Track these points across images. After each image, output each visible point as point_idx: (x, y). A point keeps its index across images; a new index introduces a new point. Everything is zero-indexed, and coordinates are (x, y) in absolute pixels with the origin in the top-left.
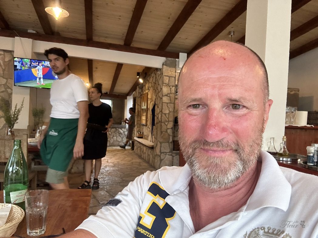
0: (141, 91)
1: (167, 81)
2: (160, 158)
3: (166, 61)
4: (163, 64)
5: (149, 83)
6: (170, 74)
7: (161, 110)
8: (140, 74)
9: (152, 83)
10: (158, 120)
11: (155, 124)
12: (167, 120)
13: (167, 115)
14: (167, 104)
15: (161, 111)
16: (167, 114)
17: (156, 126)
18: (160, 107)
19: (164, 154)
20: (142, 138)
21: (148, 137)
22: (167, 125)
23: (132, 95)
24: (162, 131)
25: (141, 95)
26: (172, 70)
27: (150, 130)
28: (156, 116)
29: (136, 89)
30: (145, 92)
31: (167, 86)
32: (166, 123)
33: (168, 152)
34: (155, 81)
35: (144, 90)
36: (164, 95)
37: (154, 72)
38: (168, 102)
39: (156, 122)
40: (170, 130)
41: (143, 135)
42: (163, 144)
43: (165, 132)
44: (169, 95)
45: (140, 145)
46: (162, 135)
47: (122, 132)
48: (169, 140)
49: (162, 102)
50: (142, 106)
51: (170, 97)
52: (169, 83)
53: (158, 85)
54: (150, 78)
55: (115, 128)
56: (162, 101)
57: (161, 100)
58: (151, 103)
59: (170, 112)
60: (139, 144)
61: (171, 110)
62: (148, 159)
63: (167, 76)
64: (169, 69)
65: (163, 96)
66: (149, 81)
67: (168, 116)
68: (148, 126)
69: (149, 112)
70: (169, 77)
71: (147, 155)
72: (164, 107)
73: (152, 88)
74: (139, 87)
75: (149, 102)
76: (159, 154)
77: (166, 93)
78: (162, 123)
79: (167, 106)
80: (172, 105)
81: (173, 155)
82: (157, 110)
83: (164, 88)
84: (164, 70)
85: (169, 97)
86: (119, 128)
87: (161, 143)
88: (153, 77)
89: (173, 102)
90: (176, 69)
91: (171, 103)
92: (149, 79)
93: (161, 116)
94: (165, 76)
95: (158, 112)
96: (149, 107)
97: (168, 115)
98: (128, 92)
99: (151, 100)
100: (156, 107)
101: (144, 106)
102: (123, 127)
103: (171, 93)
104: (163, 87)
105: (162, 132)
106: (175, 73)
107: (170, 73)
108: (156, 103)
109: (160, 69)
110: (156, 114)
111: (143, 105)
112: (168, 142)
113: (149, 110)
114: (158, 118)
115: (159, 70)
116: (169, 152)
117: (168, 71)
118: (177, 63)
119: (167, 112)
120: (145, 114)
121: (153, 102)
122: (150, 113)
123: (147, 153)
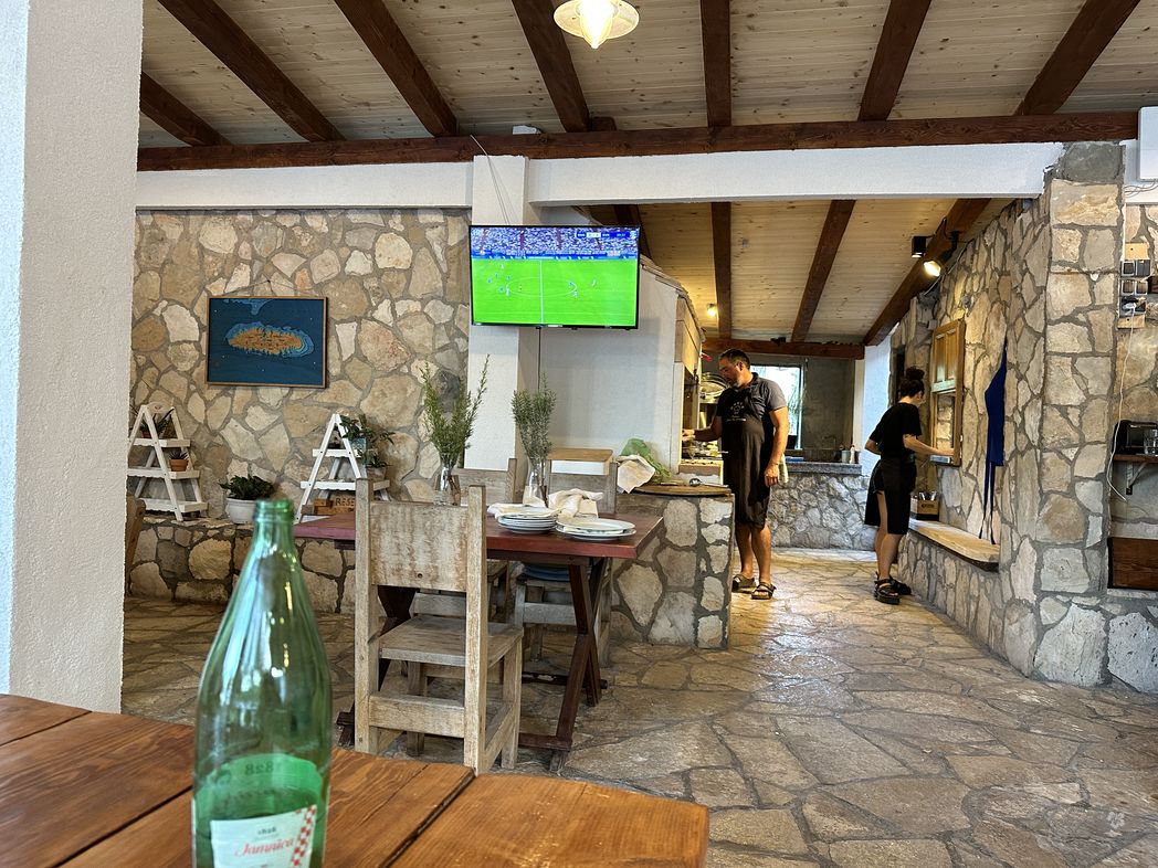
0: (928, 315)
1: (1074, 249)
2: (1038, 617)
3: (1063, 161)
4: (1049, 177)
5: (970, 275)
6: (1087, 215)
7: (1037, 391)
8: (928, 241)
9: (984, 273)
10: (1021, 437)
11: (1007, 459)
12: (1074, 436)
13: (1074, 415)
14: (1073, 362)
15: (1042, 395)
16: (1070, 410)
17: (1011, 465)
18: (1033, 375)
19: (1057, 600)
20: (935, 518)
21: (964, 515)
22: (1072, 463)
23: (888, 339)
24: (1045, 490)
25: (931, 334)
26: (1098, 197)
27: (977, 486)
28: (1011, 419)
29: (908, 309)
30: (947, 321)
31: (1069, 272)
32: (1071, 454)
33: (1082, 590)
34: (1004, 263)
35: (946, 313)
36: (1054, 316)
37: (995, 224)
38: (1078, 349)
39: (1009, 448)
40: (1091, 483)
41: (939, 504)
42: (1051, 556)
43: (1065, 495)
44: (1081, 317)
45: (926, 549)
46: (1046, 510)
47: (843, 491)
48: (1086, 534)
49: (1046, 354)
50: (936, 382)
51: (1088, 324)
52: (1081, 258)
53: (1019, 276)
54: (975, 252)
55: (815, 473)
56: (1045, 346)
57: (1042, 341)
58: (980, 365)
59: (1090, 398)
60: (920, 546)
61: (1098, 386)
62: (968, 616)
63: (1073, 226)
64: (1082, 191)
65: (1047, 322)
66: (968, 269)
67: (1080, 416)
68: (965, 465)
69: (969, 403)
70: (1085, 230)
71: (961, 597)
72: (1054, 376)
73: (984, 297)
74: (919, 302)
75: (970, 360)
76: (1032, 598)
77: (1069, 311)
78: (1044, 450)
79: (1075, 371)
80: (1103, 364)
81: (1108, 608)
82: (1017, 393)
83: (1056, 282)
84: (1054, 199)
85: (1081, 324)
86: (830, 475)
87: (1039, 547)
88: (993, 245)
89: (1108, 348)
90: (1120, 187)
91: (1094, 354)
92: (968, 263)
93: (1042, 420)
94: (1062, 226)
95: (1021, 404)
96: (968, 383)
97: (1078, 412)
98: (867, 329)
99: (982, 351)
100: (1011, 377)
101: (947, 379)
102: (848, 471)
103: (1093, 307)
104: (1052, 278)
105: (1044, 496)
106: (1116, 209)
107: (1089, 211)
108: (1011, 358)
109: (1032, 201)
110: (1008, 413)
111: (941, 376)
112: (1081, 545)
113: (969, 396)
114: (1021, 429)
115: (1025, 206)
116: (1087, 594)
117: (1075, 204)
118: (1126, 160)
119: (1074, 397)
120: (948, 415)
121: (993, 360)
122: (976, 407)
123: (960, 587)
